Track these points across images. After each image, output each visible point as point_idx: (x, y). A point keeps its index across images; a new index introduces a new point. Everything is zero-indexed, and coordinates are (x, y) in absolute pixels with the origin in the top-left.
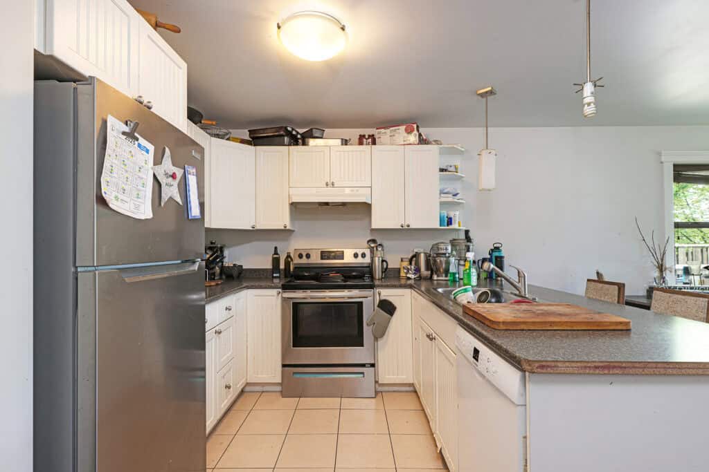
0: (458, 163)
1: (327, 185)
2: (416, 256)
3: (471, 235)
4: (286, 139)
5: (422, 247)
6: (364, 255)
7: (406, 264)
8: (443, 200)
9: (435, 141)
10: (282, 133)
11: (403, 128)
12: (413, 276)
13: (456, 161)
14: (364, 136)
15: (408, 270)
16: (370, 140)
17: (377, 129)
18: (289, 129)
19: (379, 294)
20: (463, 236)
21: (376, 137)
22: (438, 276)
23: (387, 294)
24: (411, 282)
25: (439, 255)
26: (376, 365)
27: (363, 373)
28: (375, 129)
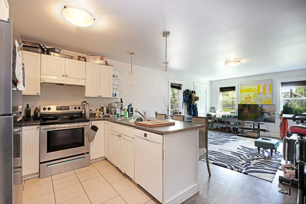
0: (118, 74)
1: (63, 76)
2: (102, 108)
3: (122, 100)
4: (40, 50)
5: (105, 104)
6: (79, 108)
7: (98, 111)
8: (113, 87)
9: (111, 65)
10: (37, 46)
11: (99, 57)
12: (102, 116)
13: (117, 73)
14: (81, 57)
15: (100, 113)
16: (84, 59)
17: (87, 55)
18: (42, 45)
19: (91, 123)
20: (120, 101)
21: (87, 58)
22: (112, 115)
23: (94, 123)
24: (102, 118)
25: (111, 107)
26: (89, 153)
27: (84, 157)
28: (86, 55)
